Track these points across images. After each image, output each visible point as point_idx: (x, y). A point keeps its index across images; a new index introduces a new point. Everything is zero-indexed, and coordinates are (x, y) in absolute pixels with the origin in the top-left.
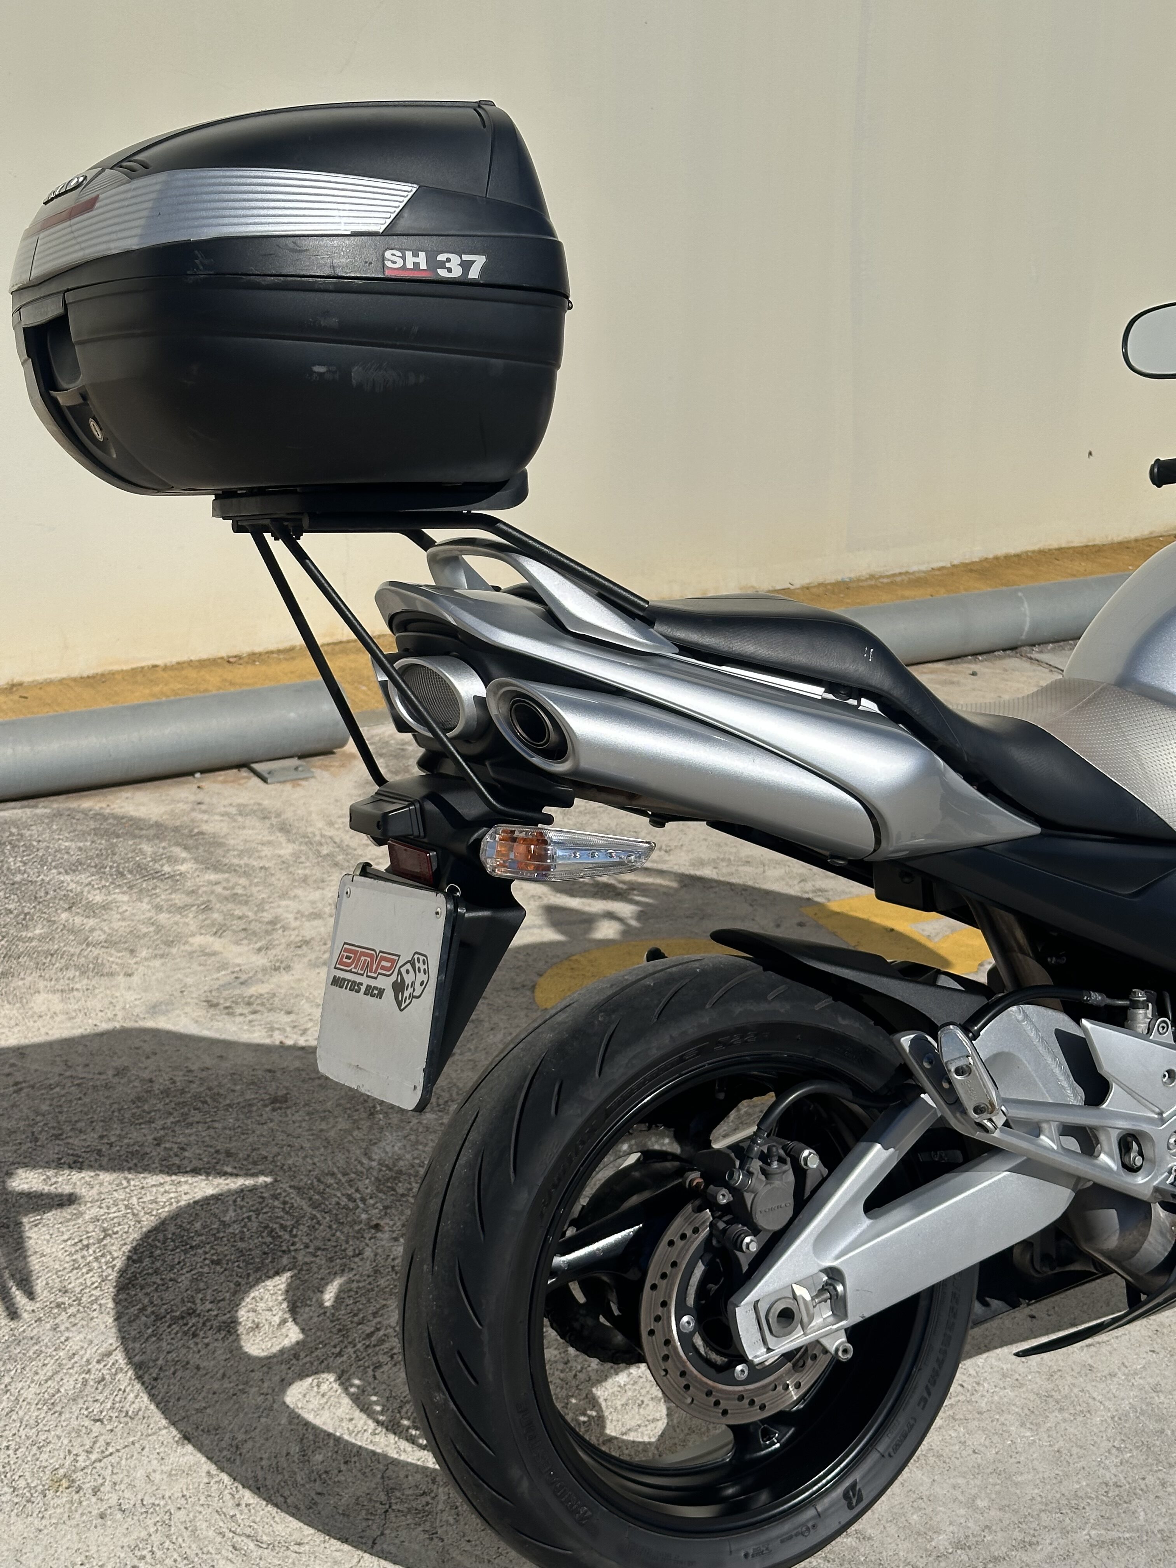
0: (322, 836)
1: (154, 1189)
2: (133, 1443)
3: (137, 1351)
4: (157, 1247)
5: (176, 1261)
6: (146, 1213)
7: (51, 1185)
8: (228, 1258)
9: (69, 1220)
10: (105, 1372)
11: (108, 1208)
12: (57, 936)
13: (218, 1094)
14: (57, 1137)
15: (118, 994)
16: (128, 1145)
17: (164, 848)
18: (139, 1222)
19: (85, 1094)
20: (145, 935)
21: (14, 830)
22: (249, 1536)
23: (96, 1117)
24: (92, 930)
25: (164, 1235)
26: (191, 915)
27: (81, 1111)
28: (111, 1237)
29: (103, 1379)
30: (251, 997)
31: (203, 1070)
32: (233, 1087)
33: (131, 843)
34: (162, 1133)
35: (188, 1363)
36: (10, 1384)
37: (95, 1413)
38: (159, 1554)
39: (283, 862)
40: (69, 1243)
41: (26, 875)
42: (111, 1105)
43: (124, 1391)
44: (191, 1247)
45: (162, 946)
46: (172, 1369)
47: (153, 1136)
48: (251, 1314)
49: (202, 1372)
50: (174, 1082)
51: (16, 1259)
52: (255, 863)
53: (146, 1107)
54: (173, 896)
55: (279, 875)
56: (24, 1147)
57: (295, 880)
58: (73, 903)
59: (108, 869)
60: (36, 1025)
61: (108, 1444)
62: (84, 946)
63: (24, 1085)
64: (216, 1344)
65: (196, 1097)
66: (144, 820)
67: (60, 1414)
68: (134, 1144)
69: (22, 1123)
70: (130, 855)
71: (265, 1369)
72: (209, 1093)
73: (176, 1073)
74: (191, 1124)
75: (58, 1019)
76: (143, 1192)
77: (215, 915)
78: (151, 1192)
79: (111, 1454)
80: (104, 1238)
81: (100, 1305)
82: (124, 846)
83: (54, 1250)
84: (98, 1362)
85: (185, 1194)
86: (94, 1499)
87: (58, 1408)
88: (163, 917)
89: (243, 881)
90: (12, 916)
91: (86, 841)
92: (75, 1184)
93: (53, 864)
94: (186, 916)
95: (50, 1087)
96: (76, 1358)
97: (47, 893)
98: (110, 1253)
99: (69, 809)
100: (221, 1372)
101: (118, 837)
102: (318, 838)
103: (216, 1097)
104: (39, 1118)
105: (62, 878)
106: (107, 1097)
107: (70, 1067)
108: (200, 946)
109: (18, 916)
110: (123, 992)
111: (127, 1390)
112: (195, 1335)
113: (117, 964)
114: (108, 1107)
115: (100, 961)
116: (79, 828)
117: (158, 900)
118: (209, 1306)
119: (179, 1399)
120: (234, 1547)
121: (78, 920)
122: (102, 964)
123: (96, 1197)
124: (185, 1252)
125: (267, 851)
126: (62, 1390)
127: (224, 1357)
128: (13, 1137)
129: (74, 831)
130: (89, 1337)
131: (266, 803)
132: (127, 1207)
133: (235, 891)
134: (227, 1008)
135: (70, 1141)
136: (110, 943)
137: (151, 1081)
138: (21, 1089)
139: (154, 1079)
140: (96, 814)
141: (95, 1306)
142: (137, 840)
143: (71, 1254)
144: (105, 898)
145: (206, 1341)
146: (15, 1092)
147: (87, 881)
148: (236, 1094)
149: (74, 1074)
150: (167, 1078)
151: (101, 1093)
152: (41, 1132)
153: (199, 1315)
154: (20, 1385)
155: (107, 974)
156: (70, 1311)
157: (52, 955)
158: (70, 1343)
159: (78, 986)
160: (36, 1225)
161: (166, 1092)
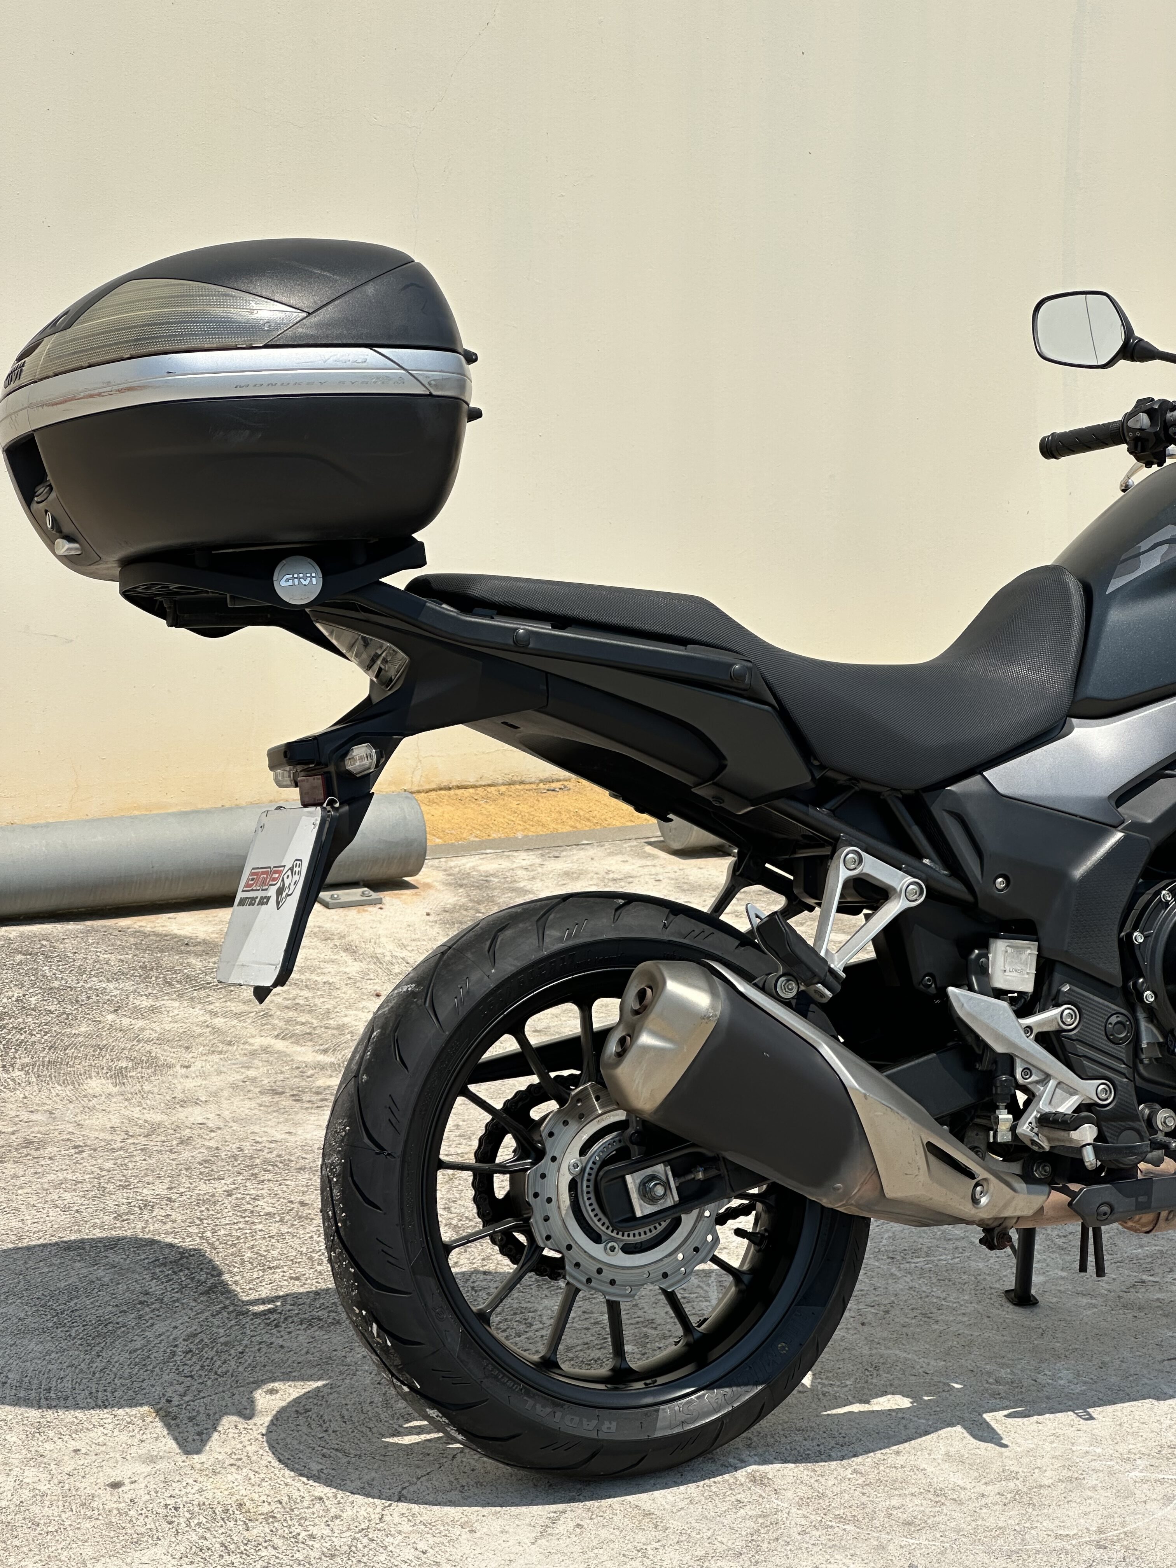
0: (392, 956)
1: (228, 1227)
2: (223, 1392)
3: (221, 1335)
4: (235, 1267)
5: (255, 1276)
6: (221, 1243)
7: (123, 1221)
8: (307, 1275)
9: (144, 1246)
10: (192, 1346)
11: (183, 1238)
12: (104, 1034)
13: (289, 1160)
14: (124, 1187)
15: (176, 1081)
16: (199, 1195)
17: (215, 963)
18: (215, 1249)
19: (150, 1156)
20: (200, 1035)
21: (44, 943)
22: (337, 1450)
23: (163, 1174)
24: (142, 1030)
25: (242, 1259)
26: (249, 1021)
27: (147, 1169)
28: (187, 1258)
29: (191, 1351)
30: (319, 1087)
31: (271, 1142)
32: (304, 1156)
33: (177, 957)
34: (233, 1186)
35: (271, 1344)
36: (101, 1351)
37: (185, 1371)
38: (254, 1458)
39: (350, 978)
40: (146, 1261)
41: (63, 982)
42: (177, 1165)
43: (212, 1359)
44: (270, 1268)
45: (221, 1045)
46: (257, 1347)
47: (223, 1189)
48: (331, 1314)
49: (286, 1349)
50: (242, 1150)
51: (95, 1270)
52: (317, 978)
53: (214, 1167)
54: (229, 1003)
55: (344, 989)
56: (91, 1194)
57: (363, 993)
58: (119, 1007)
59: (154, 979)
60: (91, 1103)
61: (200, 1391)
62: (135, 1042)
63: (85, 1148)
64: (298, 1332)
65: (266, 1162)
66: (191, 938)
67: (152, 1371)
68: (205, 1194)
69: (87, 1177)
70: (177, 968)
71: (347, 1349)
72: (279, 1159)
73: (244, 1144)
74: (263, 1181)
75: (114, 1100)
76: (217, 1228)
77: (276, 1022)
78: (225, 1229)
79: (204, 1398)
80: (181, 1259)
81: (183, 1304)
82: (169, 960)
83: (132, 1265)
84: (184, 1340)
85: (260, 1231)
86: (191, 1424)
87: (150, 1368)
88: (218, 1022)
89: (306, 993)
90: (53, 1016)
91: (127, 954)
92: (147, 1221)
93: (93, 973)
94: (246, 1022)
95: (113, 1150)
96: (163, 1337)
97: (89, 998)
98: (188, 1269)
99: (105, 926)
100: (305, 1350)
101: (164, 952)
102: (388, 958)
103: (287, 1164)
104: (104, 1173)
105: (104, 986)
106: (173, 1160)
107: (132, 1136)
108: (261, 1046)
109: (58, 1016)
110: (182, 1080)
111: (215, 1358)
112: (277, 1326)
113: (172, 1058)
114: (174, 1167)
115: (153, 1054)
116: (119, 943)
117: (212, 1007)
118: (291, 1307)
119: (265, 1366)
120: (324, 1456)
121: (126, 1022)
122: (156, 1057)
123: (170, 1231)
124: (264, 1270)
125: (329, 968)
126: (152, 1357)
127: (307, 1341)
128: (79, 1185)
129: (113, 945)
130: (174, 1324)
131: (328, 926)
132: (201, 1238)
133: (297, 1001)
134: (293, 1095)
135: (140, 1190)
136: (161, 1040)
137: (217, 1149)
138: (83, 1151)
139: (221, 1147)
140: (136, 932)
141: (177, 1304)
142: (185, 956)
143: (148, 1269)
144: (153, 1003)
145: (289, 1330)
146: (76, 1153)
147: (131, 989)
148: (307, 1161)
149: (135, 1141)
150: (234, 1147)
151: (166, 1157)
152: (107, 1183)
153: (280, 1313)
154: (110, 1353)
155: (162, 1066)
156: (153, 1307)
157: (101, 1049)
158: (156, 1327)
159: (131, 1074)
160: (112, 1249)
161: (235, 1157)
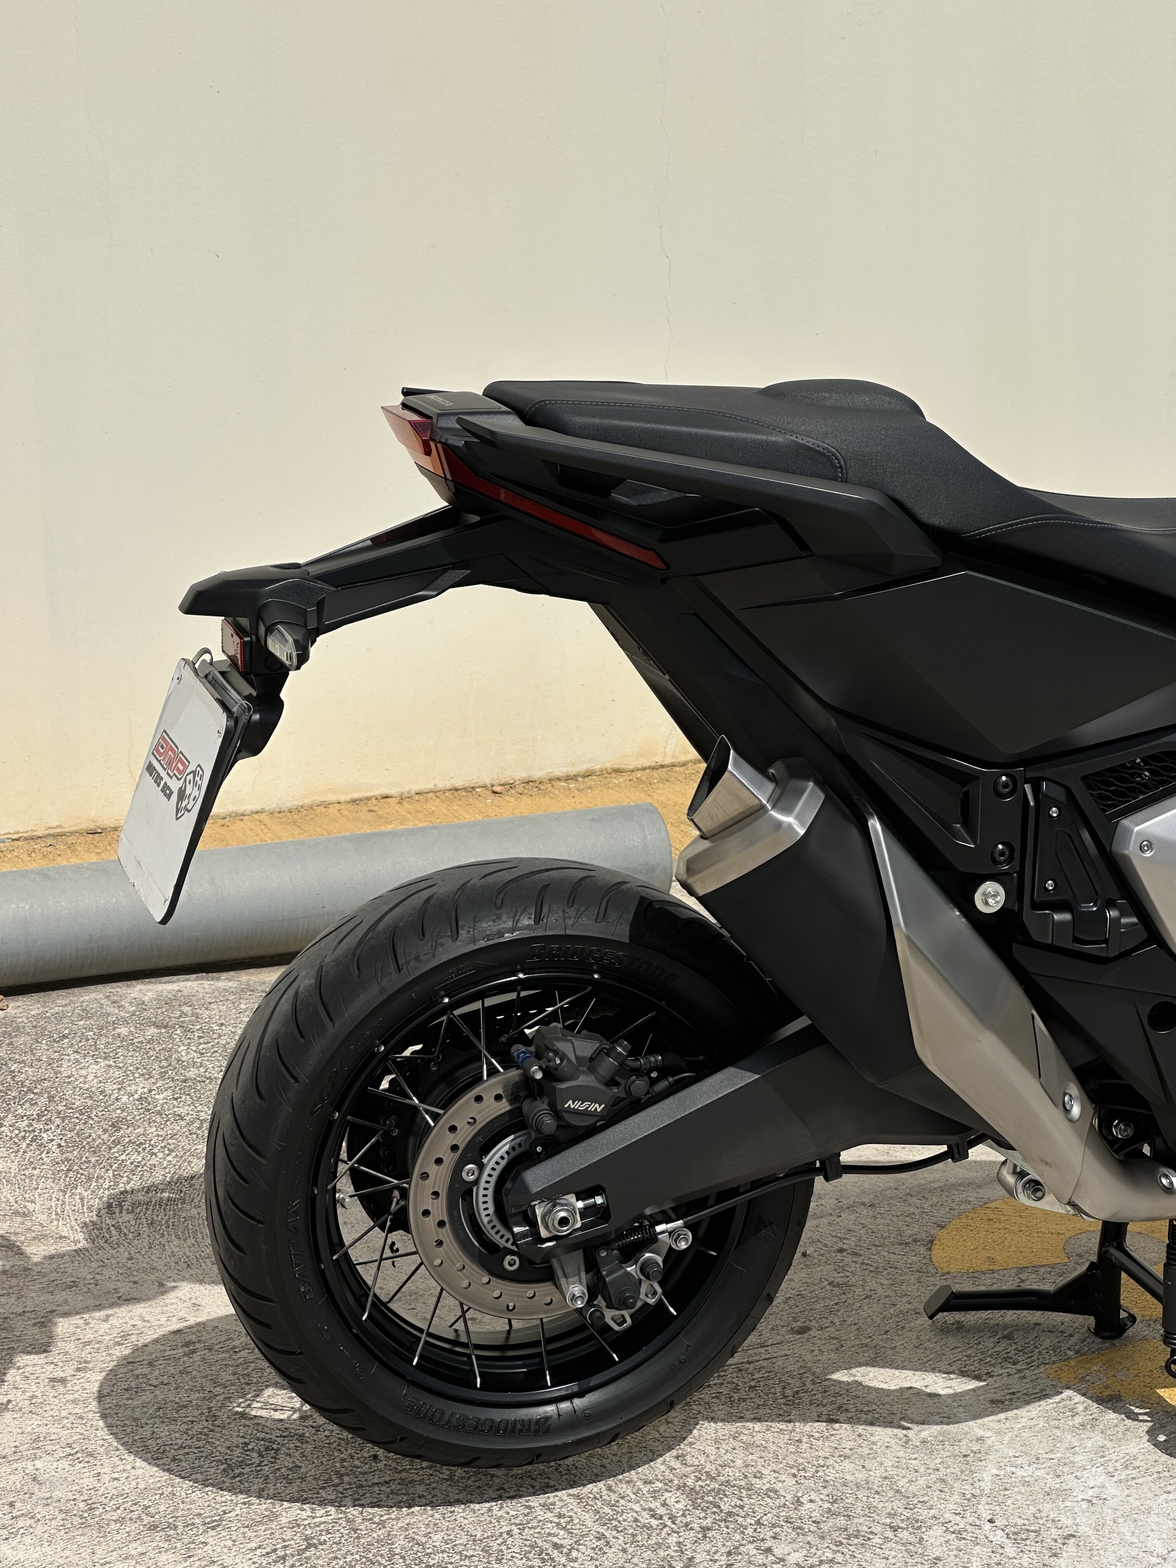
21: (186, 1009)
